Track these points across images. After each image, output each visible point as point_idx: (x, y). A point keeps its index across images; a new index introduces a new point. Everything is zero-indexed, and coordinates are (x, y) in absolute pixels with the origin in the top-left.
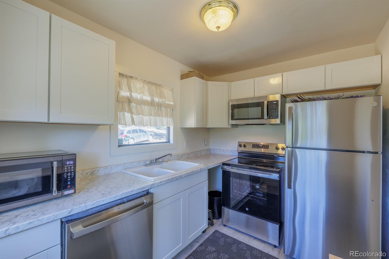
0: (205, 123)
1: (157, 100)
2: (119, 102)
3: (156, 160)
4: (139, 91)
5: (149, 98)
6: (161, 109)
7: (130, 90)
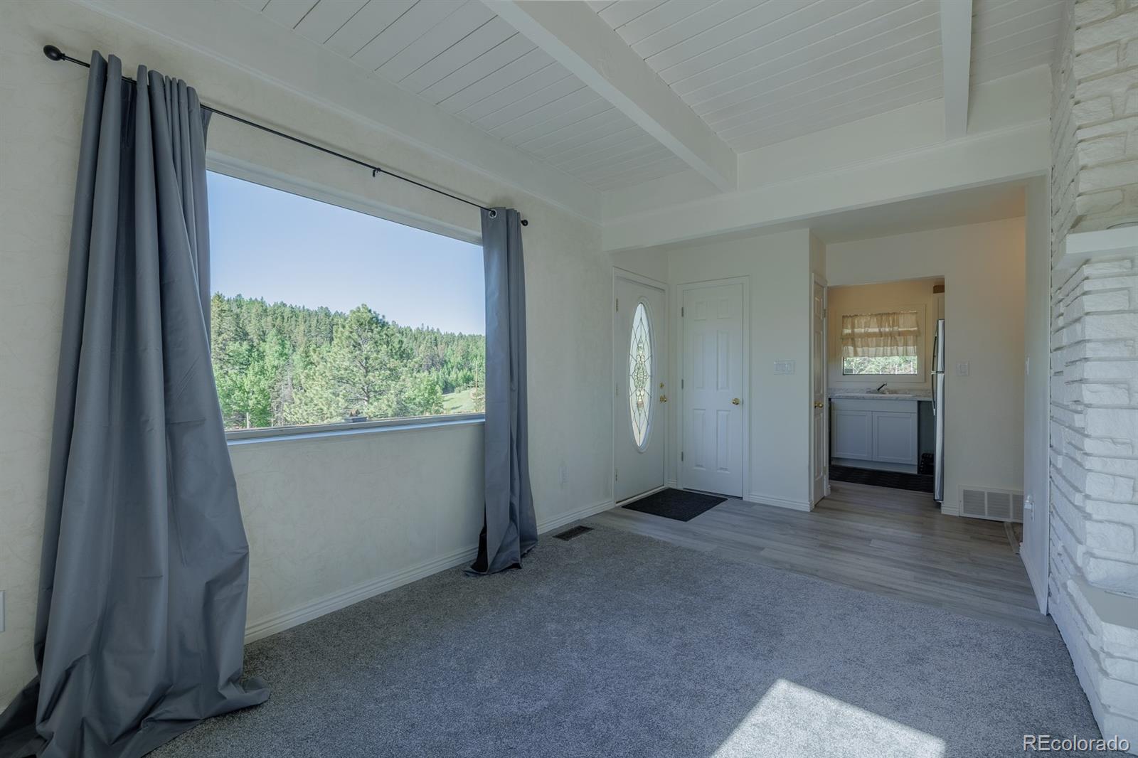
1: (887, 330)
2: (843, 339)
3: (879, 389)
4: (863, 326)
5: (876, 330)
6: (895, 338)
7: (853, 327)
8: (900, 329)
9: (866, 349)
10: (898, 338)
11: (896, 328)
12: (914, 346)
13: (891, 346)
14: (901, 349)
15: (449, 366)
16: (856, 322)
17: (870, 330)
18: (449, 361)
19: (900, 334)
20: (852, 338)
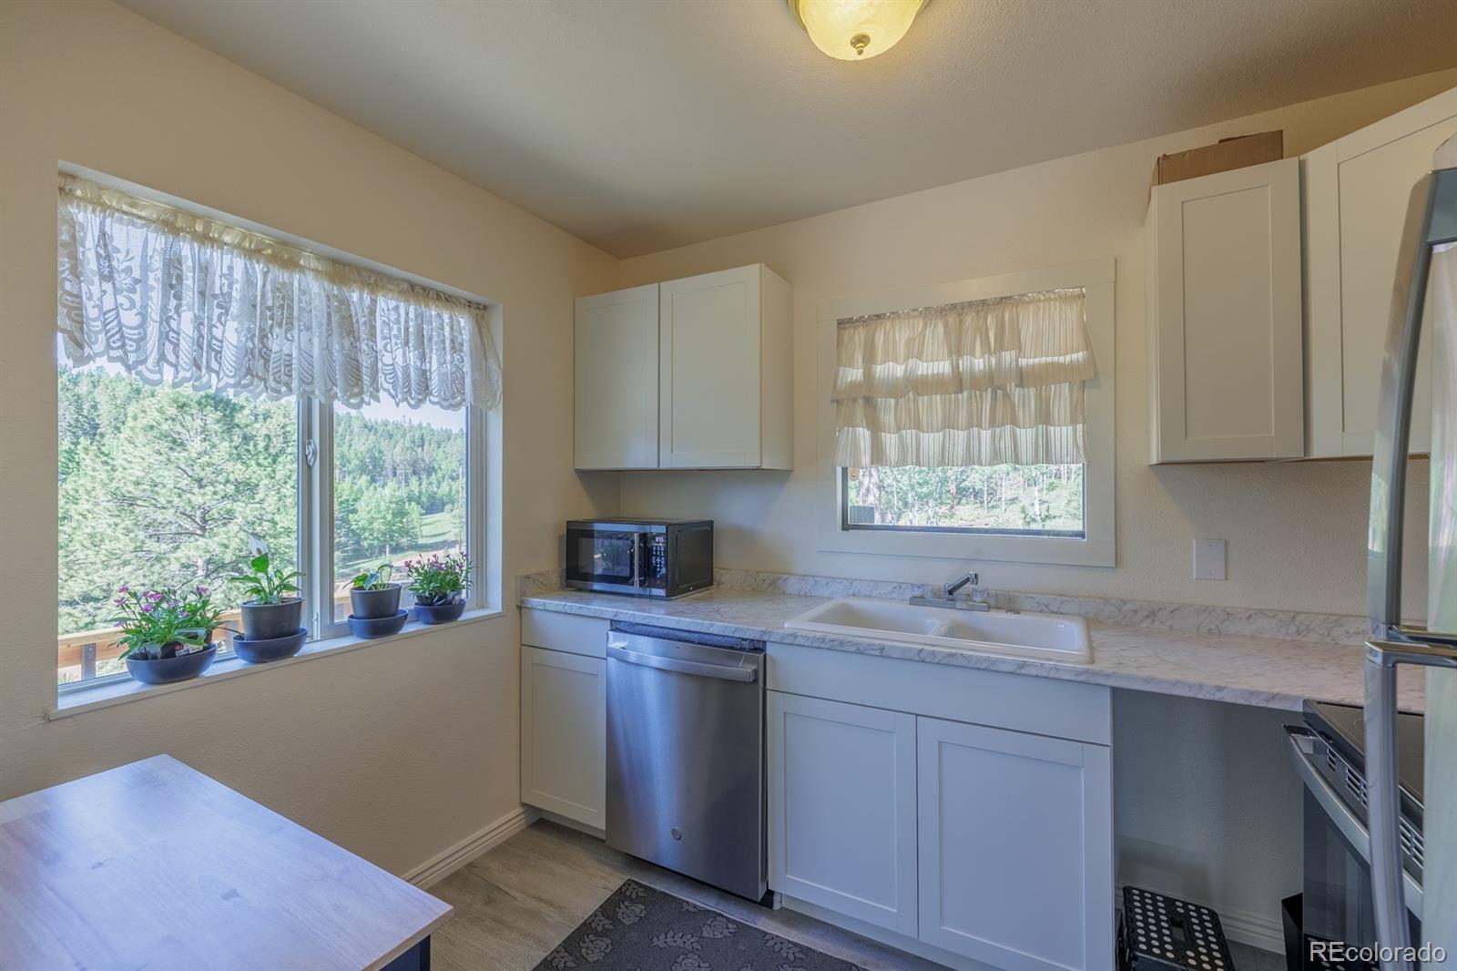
0: (1273, 434)
1: (979, 364)
2: (838, 402)
3: (951, 592)
4: (902, 351)
5: (944, 367)
6: (1007, 396)
7: (870, 359)
8: (1023, 362)
9: (909, 434)
10: (1017, 393)
11: (1008, 356)
12: (1074, 422)
13: (992, 424)
14: (1026, 435)
15: (439, 475)
16: (880, 339)
17: (925, 368)
18: (440, 468)
19: (1023, 377)
20: (867, 398)
